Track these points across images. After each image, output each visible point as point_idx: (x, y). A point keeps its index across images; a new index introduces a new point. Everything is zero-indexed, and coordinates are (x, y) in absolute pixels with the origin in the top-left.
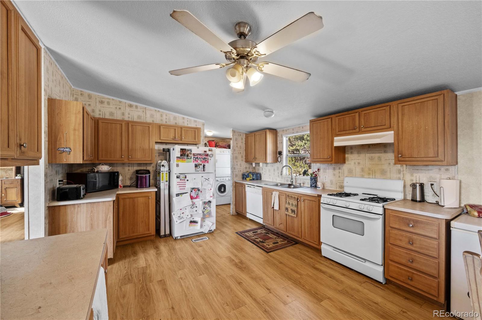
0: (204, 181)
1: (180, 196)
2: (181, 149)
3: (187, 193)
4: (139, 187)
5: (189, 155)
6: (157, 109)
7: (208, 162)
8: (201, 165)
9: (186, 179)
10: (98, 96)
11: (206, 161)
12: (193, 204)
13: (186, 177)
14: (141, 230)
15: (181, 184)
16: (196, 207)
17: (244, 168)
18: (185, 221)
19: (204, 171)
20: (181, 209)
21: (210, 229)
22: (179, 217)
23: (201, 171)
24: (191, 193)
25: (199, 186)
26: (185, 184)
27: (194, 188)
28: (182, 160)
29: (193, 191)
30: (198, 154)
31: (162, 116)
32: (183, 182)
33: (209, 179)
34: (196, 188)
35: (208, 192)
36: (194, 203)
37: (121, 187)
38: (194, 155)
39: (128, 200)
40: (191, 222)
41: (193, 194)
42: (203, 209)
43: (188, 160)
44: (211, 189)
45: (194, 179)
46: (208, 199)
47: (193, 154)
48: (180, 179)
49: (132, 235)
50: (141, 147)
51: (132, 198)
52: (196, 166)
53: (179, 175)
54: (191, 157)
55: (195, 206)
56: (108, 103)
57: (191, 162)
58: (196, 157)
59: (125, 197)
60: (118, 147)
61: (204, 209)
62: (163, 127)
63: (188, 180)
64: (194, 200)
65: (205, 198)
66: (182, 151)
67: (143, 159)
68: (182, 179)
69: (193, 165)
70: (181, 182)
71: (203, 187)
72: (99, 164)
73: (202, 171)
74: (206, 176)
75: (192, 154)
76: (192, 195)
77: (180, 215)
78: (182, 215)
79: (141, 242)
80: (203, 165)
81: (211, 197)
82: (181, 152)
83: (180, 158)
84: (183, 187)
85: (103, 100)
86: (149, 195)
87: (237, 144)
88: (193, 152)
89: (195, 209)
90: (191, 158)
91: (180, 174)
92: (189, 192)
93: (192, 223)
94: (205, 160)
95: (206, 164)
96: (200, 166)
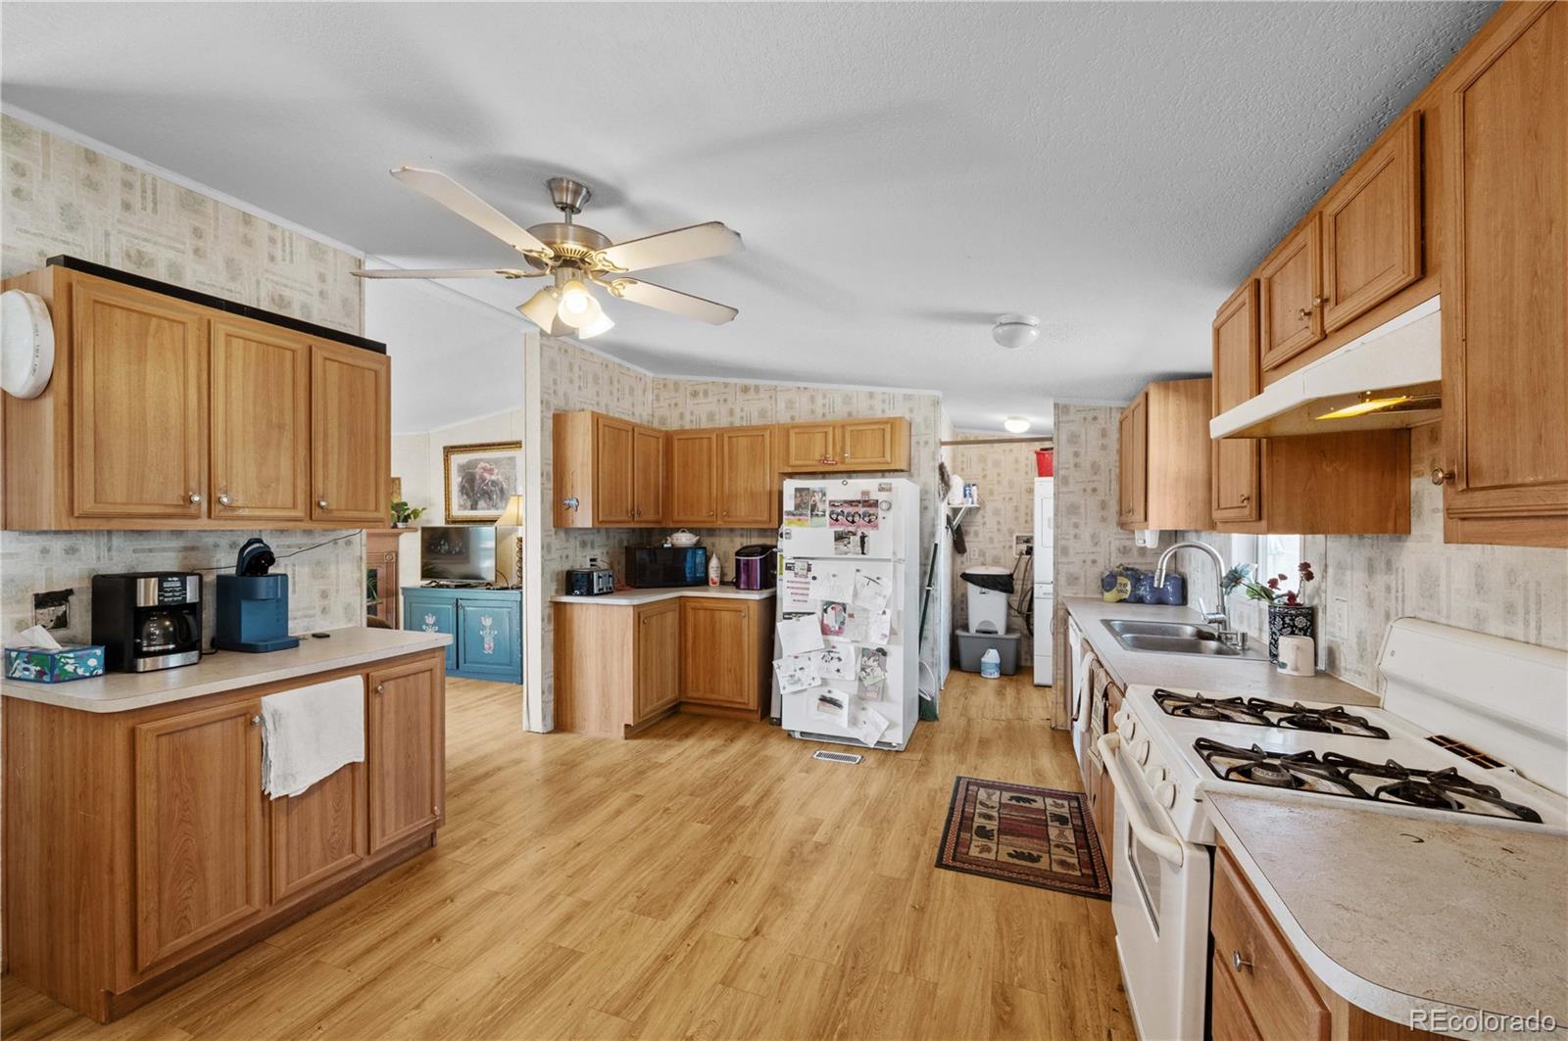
0: (863, 586)
1: (794, 619)
2: (797, 490)
3: (812, 613)
4: (742, 586)
5: (819, 504)
6: (802, 385)
7: (876, 526)
8: (854, 534)
9: (811, 575)
10: (689, 381)
11: (870, 521)
12: (830, 651)
13: (809, 570)
14: (726, 691)
15: (797, 588)
16: (839, 659)
17: (1113, 548)
18: (805, 694)
19: (863, 553)
20: (796, 657)
21: (881, 738)
22: (791, 676)
23: (854, 553)
24: (823, 616)
25: (847, 599)
26: (808, 589)
27: (834, 603)
28: (799, 520)
29: (829, 609)
30: (846, 502)
31: (812, 399)
32: (801, 582)
33: (878, 578)
34: (838, 604)
35: (876, 621)
36: (834, 647)
37: (715, 583)
38: (832, 504)
39: (702, 612)
40: (823, 699)
41: (830, 619)
42: (859, 670)
43: (815, 519)
44: (884, 613)
45: (834, 576)
46: (876, 641)
47: (830, 502)
48: (796, 574)
49: (709, 696)
50: (747, 489)
51: (712, 609)
52: (839, 537)
53: (793, 561)
54: (824, 512)
55: (837, 655)
56: (706, 394)
57: (825, 526)
58: (839, 511)
59: (698, 605)
60: (705, 491)
61: (863, 669)
62: (797, 430)
63: (814, 578)
64: (833, 638)
65: (866, 637)
66: (798, 495)
67: (750, 518)
68: (800, 572)
69: (829, 533)
70: (796, 582)
71: (859, 603)
72: (677, 530)
73: (858, 554)
74: (868, 569)
75: (827, 502)
76: (825, 622)
77: (792, 673)
78: (798, 674)
79: (729, 718)
80: (859, 534)
81: (885, 636)
82: (796, 497)
83: (794, 515)
84: (802, 594)
85: (697, 388)
86: (743, 607)
87: (1076, 454)
88: (830, 497)
89: (835, 664)
90: (824, 515)
91: (794, 558)
92: (819, 612)
93: (828, 705)
94: (867, 519)
95: (871, 533)
96: (852, 537)
